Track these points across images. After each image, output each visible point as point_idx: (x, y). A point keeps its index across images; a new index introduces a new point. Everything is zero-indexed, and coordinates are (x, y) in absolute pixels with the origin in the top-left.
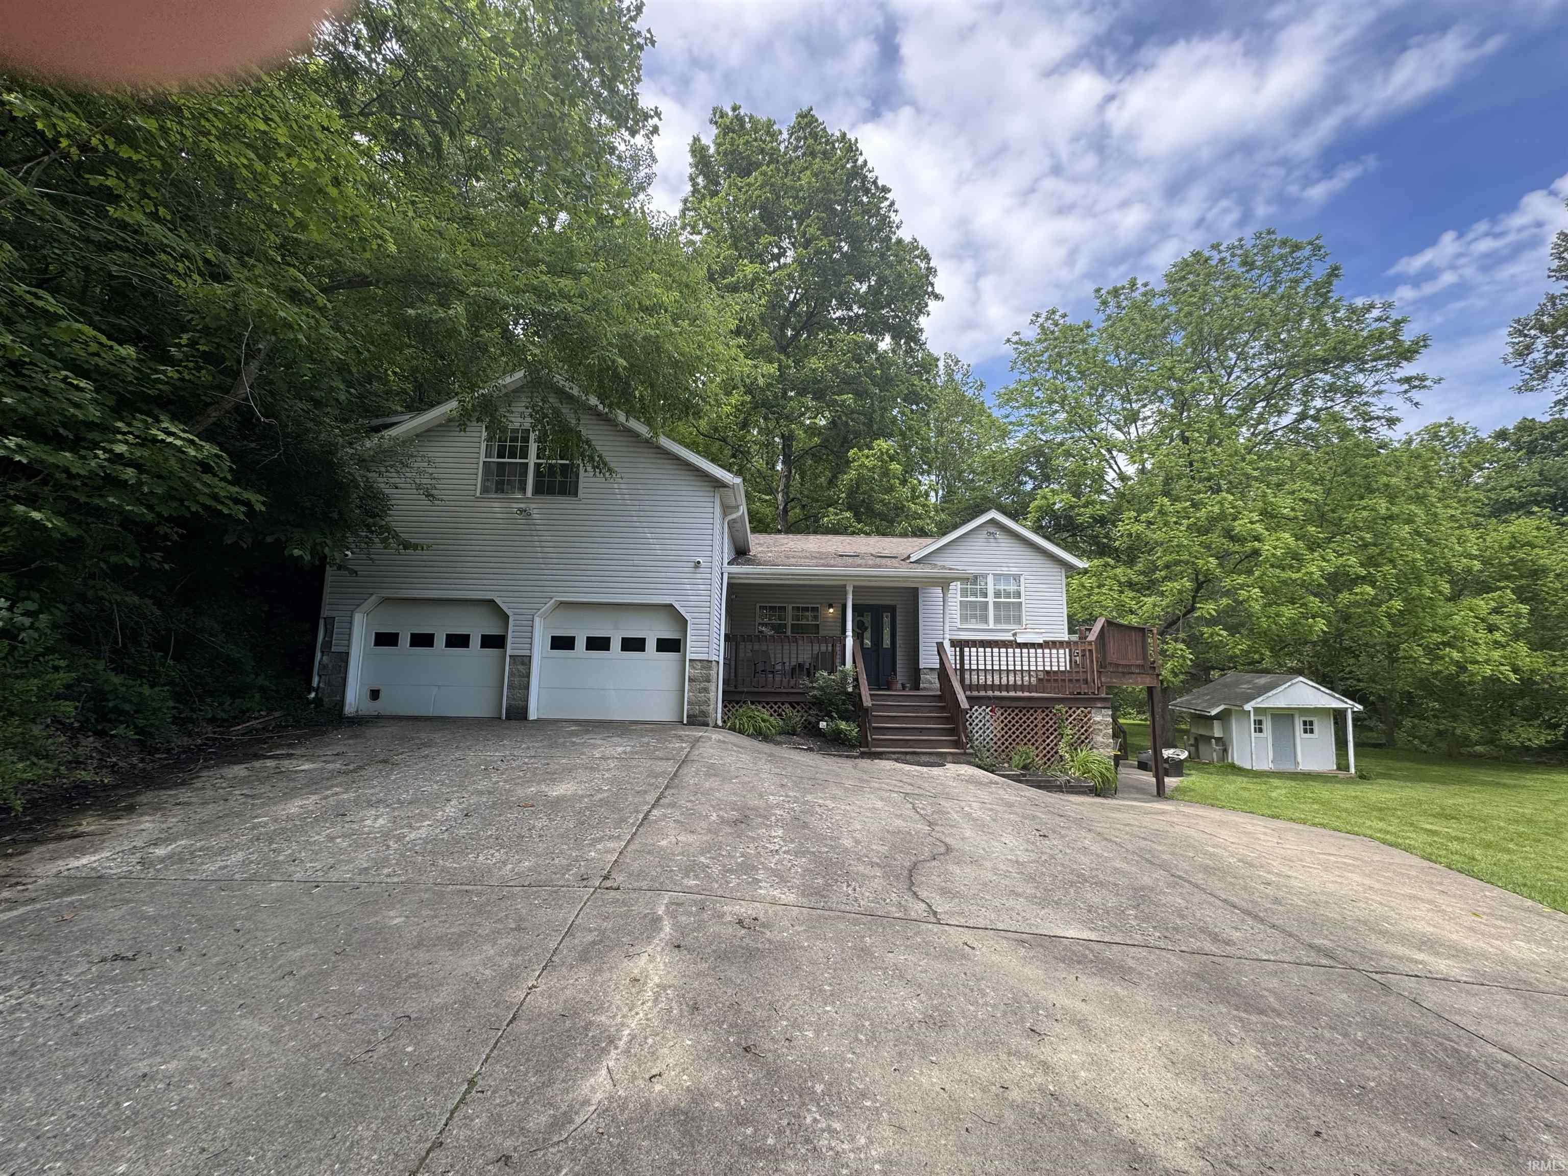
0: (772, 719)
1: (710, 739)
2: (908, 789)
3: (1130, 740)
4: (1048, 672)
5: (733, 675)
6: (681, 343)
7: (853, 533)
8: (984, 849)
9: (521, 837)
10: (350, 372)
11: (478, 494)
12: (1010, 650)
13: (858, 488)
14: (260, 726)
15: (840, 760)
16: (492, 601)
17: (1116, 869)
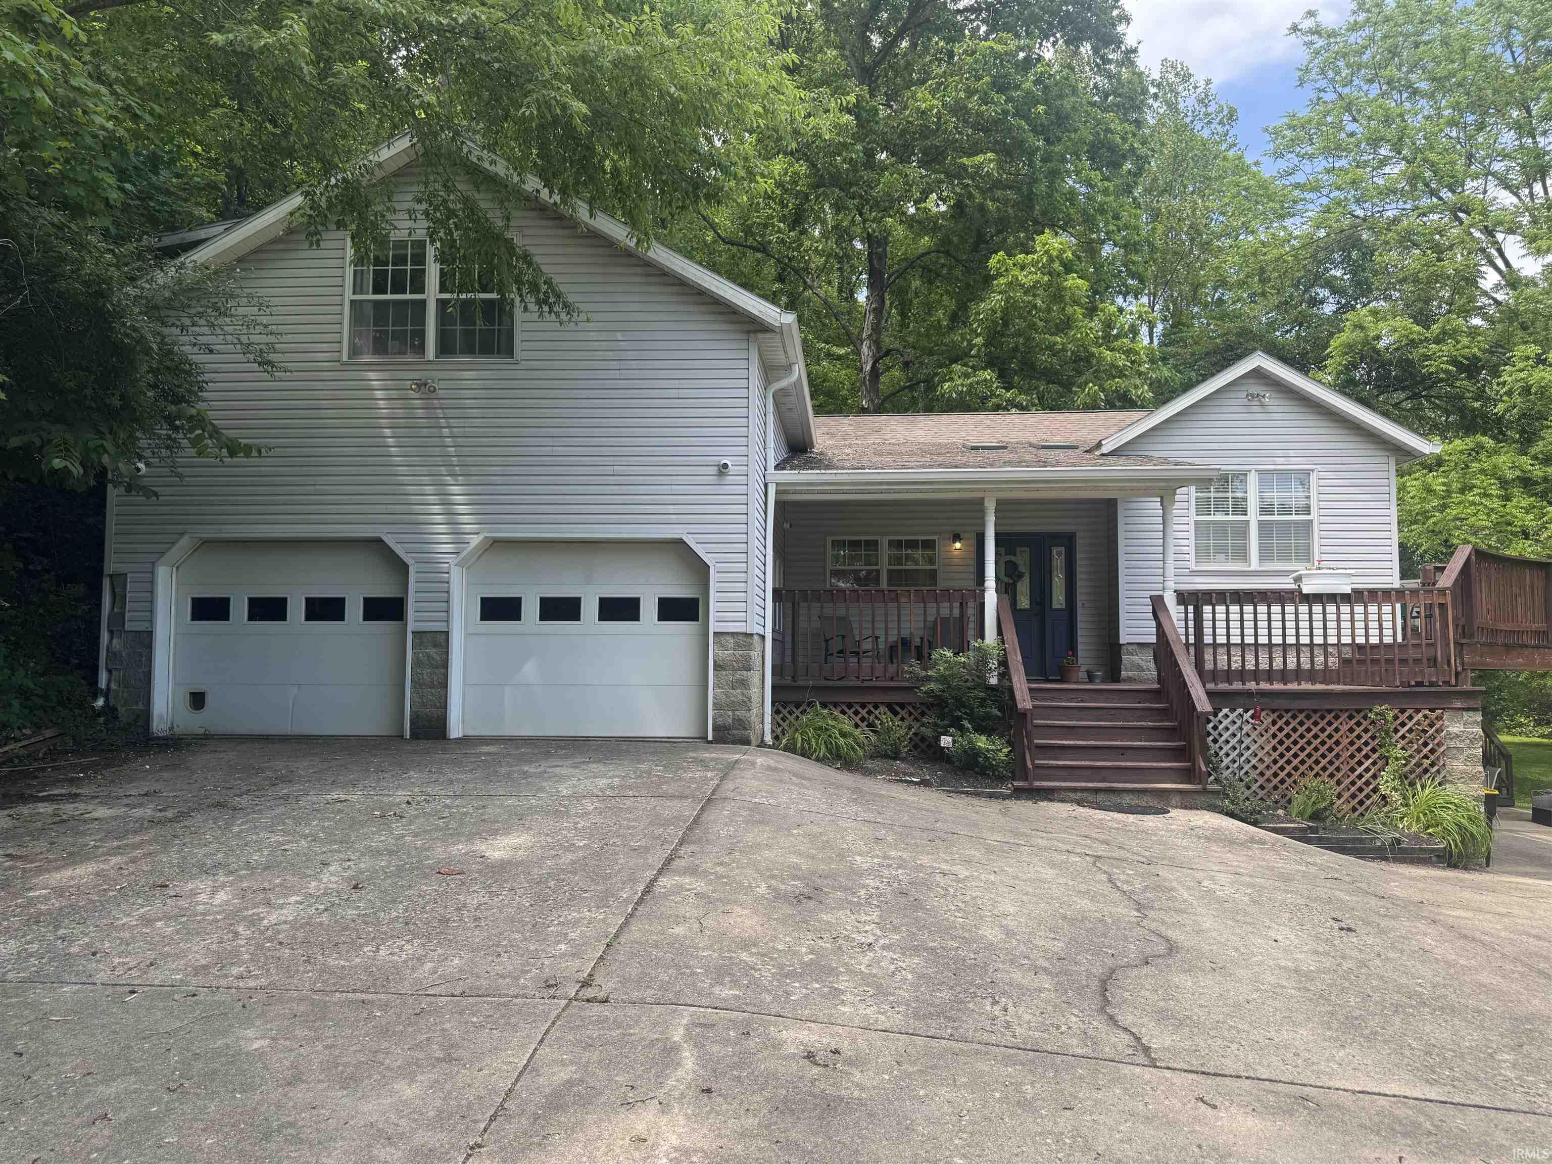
0: (857, 732)
1: (753, 764)
2: (1101, 850)
3: (1519, 772)
4: (1360, 647)
5: (788, 659)
6: (683, 69)
7: (997, 408)
8: (1236, 949)
9: (445, 921)
10: (124, 154)
11: (345, 358)
12: (1290, 609)
13: (1006, 324)
14: (24, 752)
15: (977, 802)
16: (378, 542)
17: (1481, 985)
